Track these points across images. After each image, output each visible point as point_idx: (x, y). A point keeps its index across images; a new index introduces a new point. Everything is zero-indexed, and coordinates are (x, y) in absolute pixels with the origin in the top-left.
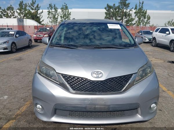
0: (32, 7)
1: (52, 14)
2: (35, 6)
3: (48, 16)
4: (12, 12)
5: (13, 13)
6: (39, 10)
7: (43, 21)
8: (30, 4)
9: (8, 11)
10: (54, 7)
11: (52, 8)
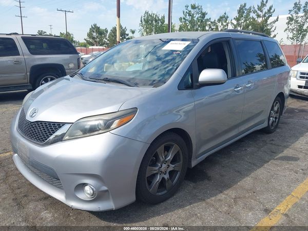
0: (259, 12)
1: (296, 22)
2: (265, 9)
3: (286, 26)
4: (225, 24)
5: (225, 26)
6: (271, 16)
7: (275, 36)
8: (256, 8)
9: (218, 24)
10: (304, 7)
11: (299, 9)
